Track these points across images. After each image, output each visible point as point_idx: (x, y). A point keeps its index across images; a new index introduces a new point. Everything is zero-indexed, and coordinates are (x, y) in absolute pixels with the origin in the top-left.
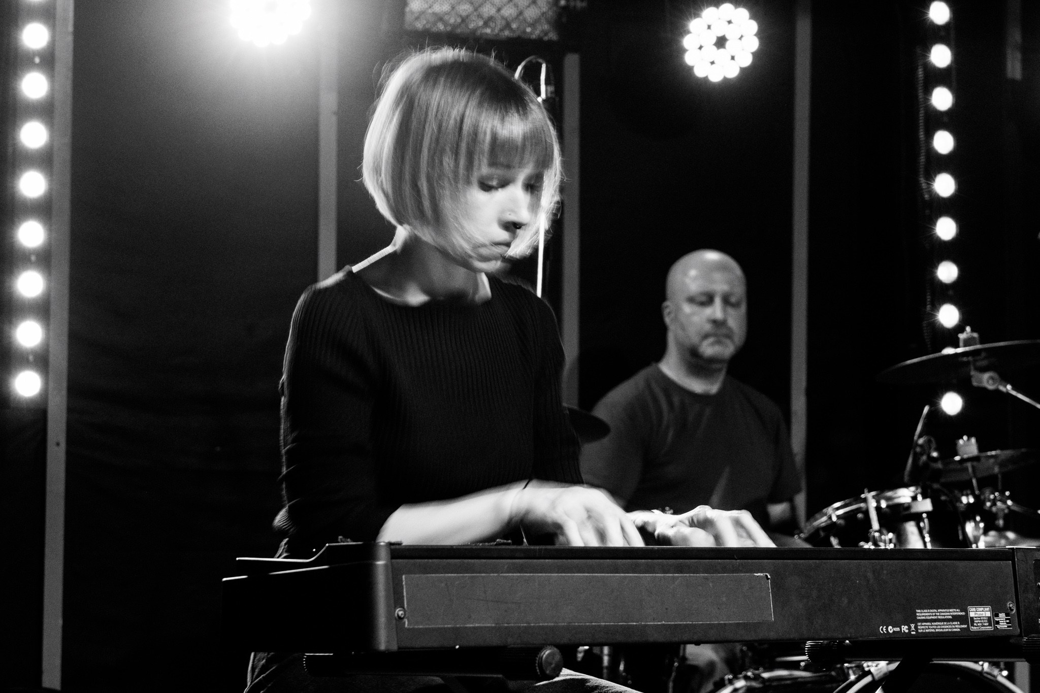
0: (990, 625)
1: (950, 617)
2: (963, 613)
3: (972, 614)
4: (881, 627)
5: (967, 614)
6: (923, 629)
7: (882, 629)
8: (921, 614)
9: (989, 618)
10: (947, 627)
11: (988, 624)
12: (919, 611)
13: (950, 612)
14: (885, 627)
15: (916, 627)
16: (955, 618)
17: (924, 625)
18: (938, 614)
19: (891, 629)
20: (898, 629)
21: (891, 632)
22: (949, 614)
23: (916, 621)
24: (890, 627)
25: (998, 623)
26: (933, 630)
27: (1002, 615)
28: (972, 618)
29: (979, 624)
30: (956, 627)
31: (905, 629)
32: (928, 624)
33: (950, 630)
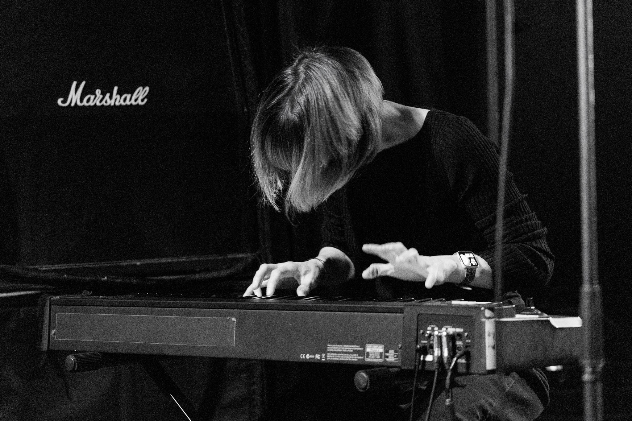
0: (381, 358)
1: (352, 351)
2: (362, 349)
3: (368, 350)
4: (302, 354)
5: (365, 349)
6: (331, 357)
7: (302, 356)
8: (330, 348)
9: (381, 354)
10: (349, 357)
11: (379, 357)
12: (330, 345)
13: (352, 347)
14: (304, 354)
15: (326, 356)
16: (355, 352)
17: (332, 355)
18: (343, 348)
19: (308, 357)
20: (313, 357)
22: (351, 348)
23: (326, 352)
24: (308, 355)
25: (387, 357)
26: (338, 359)
27: (392, 352)
28: (368, 354)
29: (372, 357)
30: (355, 358)
31: (318, 357)
32: (335, 354)
33: (350, 360)
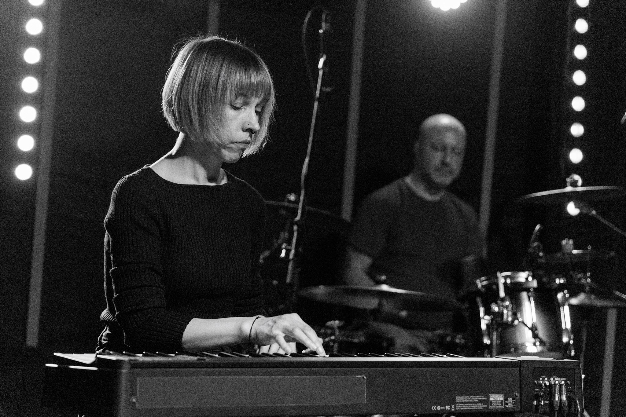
0: (502, 405)
1: (477, 401)
2: (486, 399)
3: (491, 399)
4: (433, 407)
5: (488, 399)
6: (459, 408)
7: (434, 408)
8: (459, 399)
9: (502, 401)
10: (475, 406)
11: (500, 405)
12: (458, 397)
13: (477, 398)
15: (455, 407)
16: (480, 401)
17: (460, 405)
18: (470, 399)
19: (439, 408)
20: (444, 408)
21: (439, 409)
22: (476, 399)
23: (455, 403)
24: (439, 407)
25: (507, 404)
26: (466, 408)
27: (510, 400)
28: (491, 402)
29: (495, 405)
30: (481, 406)
31: (448, 407)
32: (463, 404)
33: (476, 408)
